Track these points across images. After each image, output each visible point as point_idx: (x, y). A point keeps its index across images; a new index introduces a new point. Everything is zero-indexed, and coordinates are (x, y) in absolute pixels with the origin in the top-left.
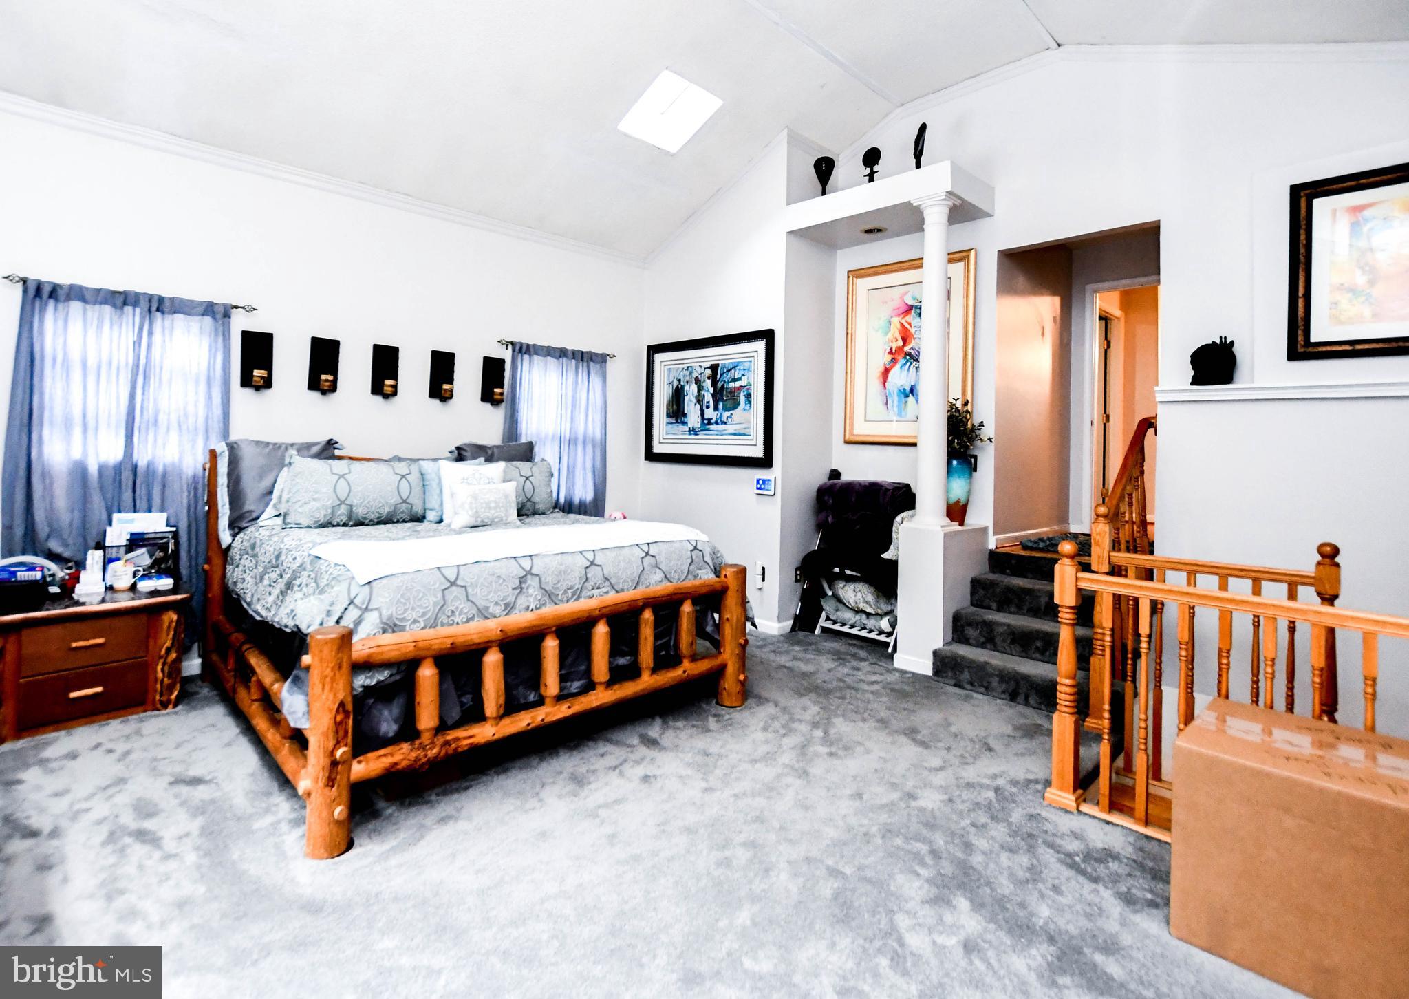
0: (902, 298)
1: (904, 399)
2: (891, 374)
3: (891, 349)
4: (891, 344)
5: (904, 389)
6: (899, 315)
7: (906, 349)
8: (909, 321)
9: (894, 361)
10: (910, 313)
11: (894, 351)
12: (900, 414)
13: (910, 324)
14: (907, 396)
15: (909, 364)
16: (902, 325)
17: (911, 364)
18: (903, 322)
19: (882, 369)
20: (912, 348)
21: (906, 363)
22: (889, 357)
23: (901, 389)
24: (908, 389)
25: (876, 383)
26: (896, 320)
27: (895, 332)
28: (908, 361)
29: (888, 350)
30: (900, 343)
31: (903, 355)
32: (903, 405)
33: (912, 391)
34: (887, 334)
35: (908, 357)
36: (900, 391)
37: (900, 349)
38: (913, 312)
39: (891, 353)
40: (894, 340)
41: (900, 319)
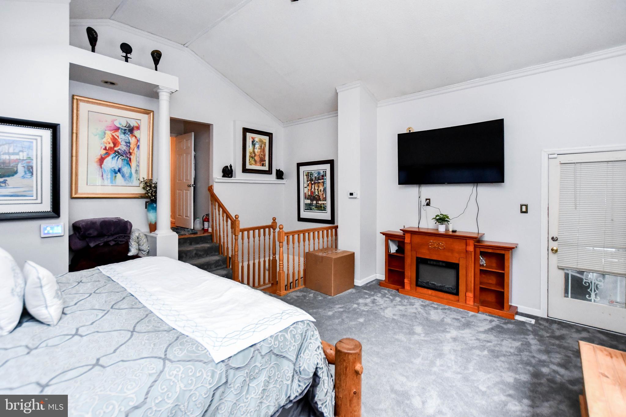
0: (113, 121)
1: (114, 175)
2: (105, 161)
3: (106, 147)
4: (105, 145)
5: (114, 170)
6: (111, 130)
7: (116, 149)
8: (117, 135)
9: (108, 154)
10: (118, 131)
11: (107, 149)
12: (112, 182)
13: (118, 137)
14: (116, 173)
15: (117, 157)
16: (113, 136)
17: (119, 157)
18: (114, 134)
19: (99, 157)
20: (119, 149)
21: (115, 157)
22: (104, 152)
23: (113, 169)
24: (117, 169)
25: (94, 166)
26: (109, 133)
27: (108, 137)
28: (117, 155)
29: (104, 147)
30: (112, 145)
31: (113, 152)
32: (114, 178)
33: (119, 171)
34: (103, 139)
35: (117, 154)
36: (112, 170)
37: (111, 149)
38: (120, 131)
39: (105, 149)
40: (108, 143)
41: (112, 132)
